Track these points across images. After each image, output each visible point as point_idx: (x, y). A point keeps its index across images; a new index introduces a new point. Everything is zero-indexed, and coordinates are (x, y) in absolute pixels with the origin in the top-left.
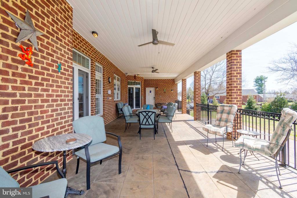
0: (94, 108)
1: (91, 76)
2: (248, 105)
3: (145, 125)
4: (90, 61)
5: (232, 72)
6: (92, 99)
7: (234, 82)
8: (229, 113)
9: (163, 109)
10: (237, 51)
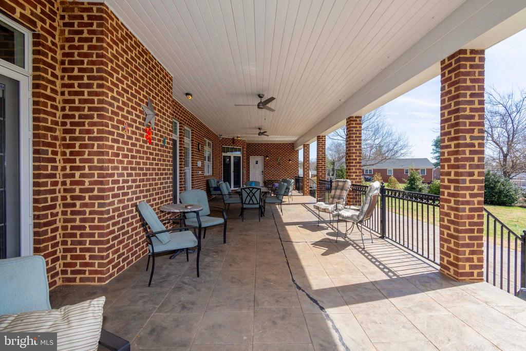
0: (183, 185)
1: (180, 144)
2: (409, 183)
3: (249, 204)
4: (178, 125)
5: (351, 142)
6: (180, 173)
7: (354, 153)
8: (342, 189)
9: (274, 188)
10: (356, 117)
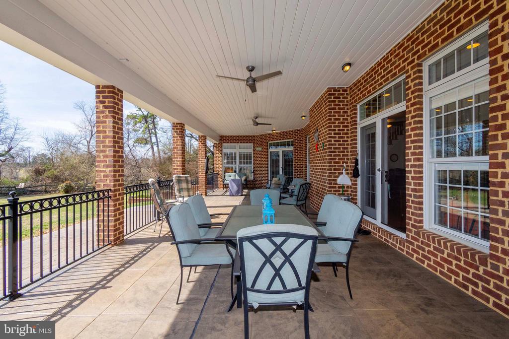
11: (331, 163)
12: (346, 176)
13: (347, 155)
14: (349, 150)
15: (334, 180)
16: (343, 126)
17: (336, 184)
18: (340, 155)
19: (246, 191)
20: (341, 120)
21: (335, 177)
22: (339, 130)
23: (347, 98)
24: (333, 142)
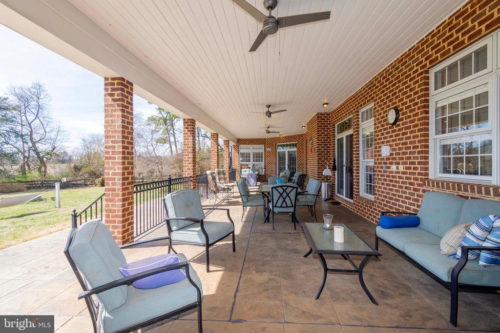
11: (319, 161)
12: (329, 170)
13: (330, 156)
14: (331, 153)
15: (321, 172)
16: (327, 138)
17: (322, 175)
18: (325, 157)
19: (259, 183)
20: (326, 134)
21: (321, 170)
22: (324, 140)
23: (329, 119)
24: (320, 148)
